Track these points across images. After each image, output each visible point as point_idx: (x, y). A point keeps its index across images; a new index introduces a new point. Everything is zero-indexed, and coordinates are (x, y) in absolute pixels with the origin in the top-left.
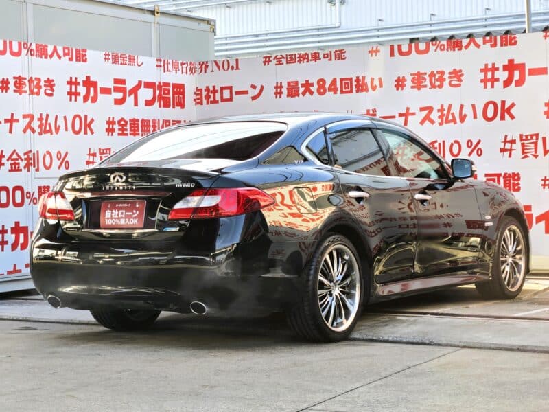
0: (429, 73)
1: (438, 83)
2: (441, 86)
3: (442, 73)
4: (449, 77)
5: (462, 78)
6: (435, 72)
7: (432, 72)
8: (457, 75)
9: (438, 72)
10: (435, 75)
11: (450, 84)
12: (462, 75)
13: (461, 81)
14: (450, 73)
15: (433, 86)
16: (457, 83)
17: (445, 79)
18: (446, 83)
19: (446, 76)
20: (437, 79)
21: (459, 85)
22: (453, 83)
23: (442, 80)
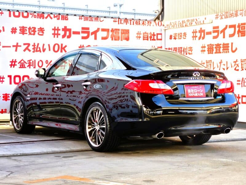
0: (28, 27)
1: (32, 33)
2: (34, 34)
3: (35, 28)
4: (38, 31)
5: (44, 32)
6: (31, 27)
7: (30, 27)
8: (42, 30)
9: (33, 28)
10: (31, 29)
11: (38, 34)
12: (44, 30)
13: (43, 33)
14: (38, 29)
15: (30, 34)
16: (41, 34)
17: (36, 31)
18: (36, 33)
19: (37, 30)
20: (32, 31)
21: (42, 35)
22: (40, 33)
23: (34, 31)
